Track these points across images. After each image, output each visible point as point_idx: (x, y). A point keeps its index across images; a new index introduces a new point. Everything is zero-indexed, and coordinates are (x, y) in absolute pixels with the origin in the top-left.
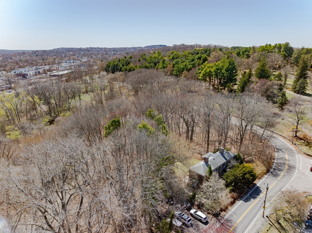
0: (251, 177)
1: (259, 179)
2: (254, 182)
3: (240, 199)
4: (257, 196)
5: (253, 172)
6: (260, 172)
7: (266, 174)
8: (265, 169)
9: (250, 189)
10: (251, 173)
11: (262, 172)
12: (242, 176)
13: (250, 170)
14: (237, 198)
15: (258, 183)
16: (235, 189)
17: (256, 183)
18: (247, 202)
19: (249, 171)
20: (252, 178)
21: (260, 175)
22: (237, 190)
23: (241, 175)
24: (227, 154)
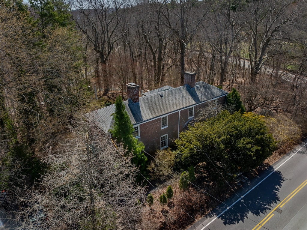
0: (256, 147)
1: (280, 153)
2: (266, 161)
3: (214, 211)
4: (270, 203)
5: (262, 134)
6: (284, 137)
7: (298, 143)
8: (299, 130)
9: (251, 179)
10: (257, 134)
11: (291, 138)
12: (225, 142)
13: (256, 126)
14: (202, 207)
15: (275, 164)
16: (207, 177)
17: (271, 164)
18: (231, 222)
19: (250, 130)
20: (257, 151)
21: (283, 143)
22: (209, 182)
23: (224, 137)
24: (203, 90)
